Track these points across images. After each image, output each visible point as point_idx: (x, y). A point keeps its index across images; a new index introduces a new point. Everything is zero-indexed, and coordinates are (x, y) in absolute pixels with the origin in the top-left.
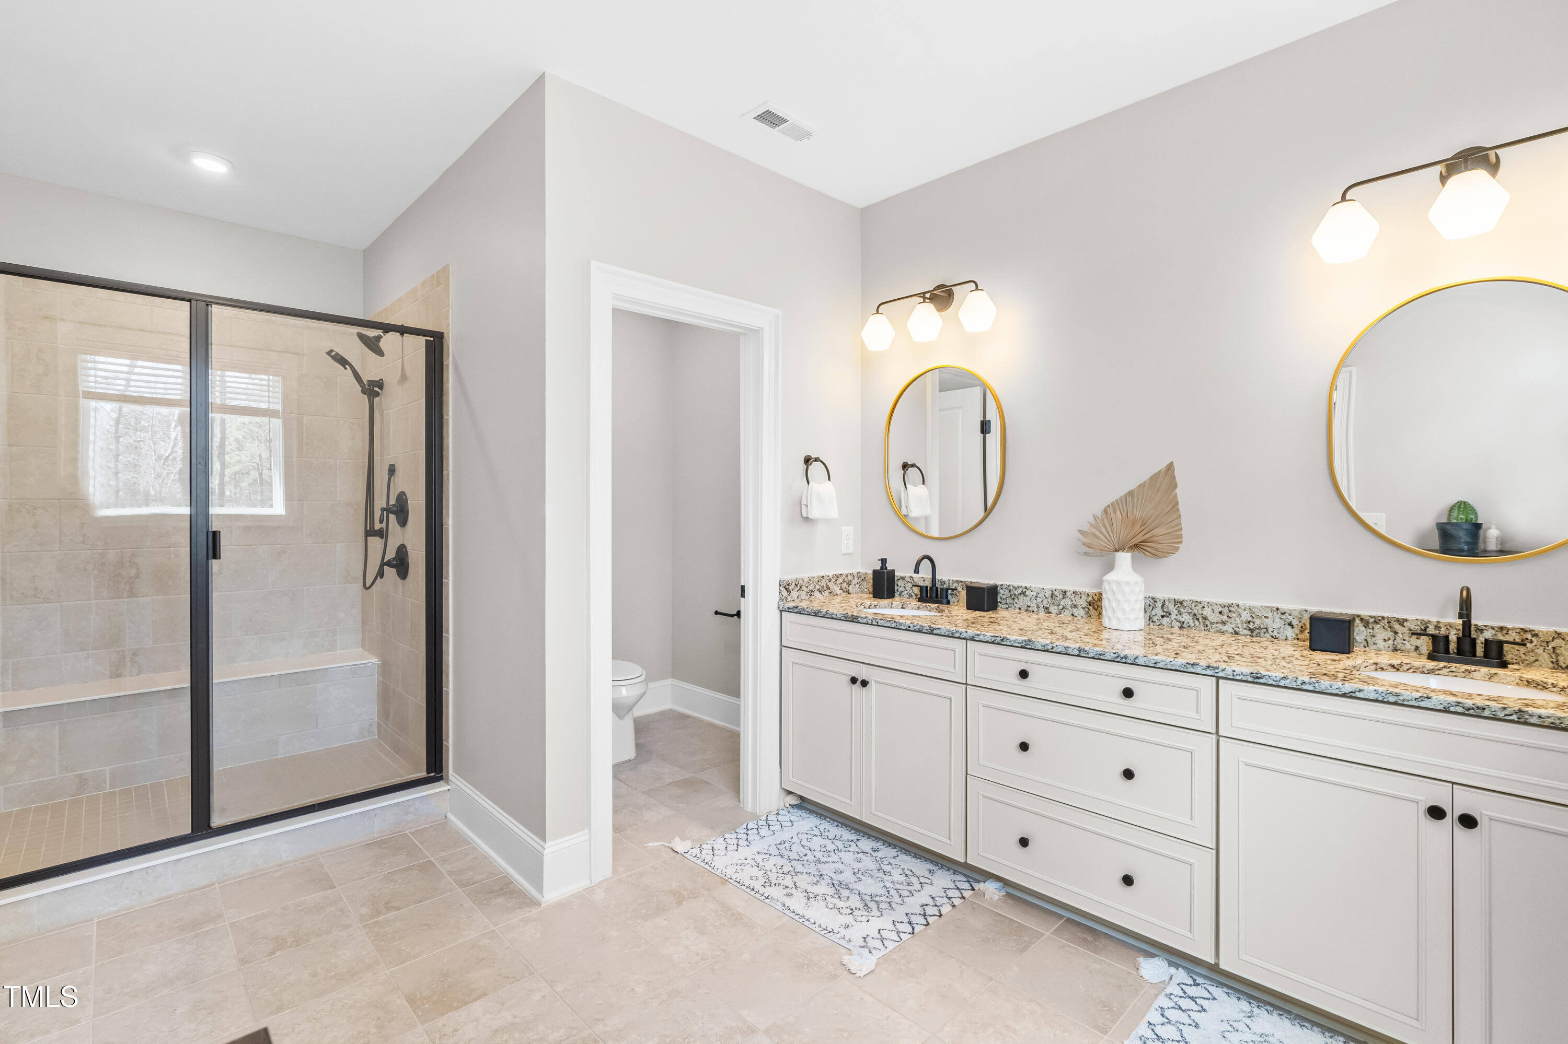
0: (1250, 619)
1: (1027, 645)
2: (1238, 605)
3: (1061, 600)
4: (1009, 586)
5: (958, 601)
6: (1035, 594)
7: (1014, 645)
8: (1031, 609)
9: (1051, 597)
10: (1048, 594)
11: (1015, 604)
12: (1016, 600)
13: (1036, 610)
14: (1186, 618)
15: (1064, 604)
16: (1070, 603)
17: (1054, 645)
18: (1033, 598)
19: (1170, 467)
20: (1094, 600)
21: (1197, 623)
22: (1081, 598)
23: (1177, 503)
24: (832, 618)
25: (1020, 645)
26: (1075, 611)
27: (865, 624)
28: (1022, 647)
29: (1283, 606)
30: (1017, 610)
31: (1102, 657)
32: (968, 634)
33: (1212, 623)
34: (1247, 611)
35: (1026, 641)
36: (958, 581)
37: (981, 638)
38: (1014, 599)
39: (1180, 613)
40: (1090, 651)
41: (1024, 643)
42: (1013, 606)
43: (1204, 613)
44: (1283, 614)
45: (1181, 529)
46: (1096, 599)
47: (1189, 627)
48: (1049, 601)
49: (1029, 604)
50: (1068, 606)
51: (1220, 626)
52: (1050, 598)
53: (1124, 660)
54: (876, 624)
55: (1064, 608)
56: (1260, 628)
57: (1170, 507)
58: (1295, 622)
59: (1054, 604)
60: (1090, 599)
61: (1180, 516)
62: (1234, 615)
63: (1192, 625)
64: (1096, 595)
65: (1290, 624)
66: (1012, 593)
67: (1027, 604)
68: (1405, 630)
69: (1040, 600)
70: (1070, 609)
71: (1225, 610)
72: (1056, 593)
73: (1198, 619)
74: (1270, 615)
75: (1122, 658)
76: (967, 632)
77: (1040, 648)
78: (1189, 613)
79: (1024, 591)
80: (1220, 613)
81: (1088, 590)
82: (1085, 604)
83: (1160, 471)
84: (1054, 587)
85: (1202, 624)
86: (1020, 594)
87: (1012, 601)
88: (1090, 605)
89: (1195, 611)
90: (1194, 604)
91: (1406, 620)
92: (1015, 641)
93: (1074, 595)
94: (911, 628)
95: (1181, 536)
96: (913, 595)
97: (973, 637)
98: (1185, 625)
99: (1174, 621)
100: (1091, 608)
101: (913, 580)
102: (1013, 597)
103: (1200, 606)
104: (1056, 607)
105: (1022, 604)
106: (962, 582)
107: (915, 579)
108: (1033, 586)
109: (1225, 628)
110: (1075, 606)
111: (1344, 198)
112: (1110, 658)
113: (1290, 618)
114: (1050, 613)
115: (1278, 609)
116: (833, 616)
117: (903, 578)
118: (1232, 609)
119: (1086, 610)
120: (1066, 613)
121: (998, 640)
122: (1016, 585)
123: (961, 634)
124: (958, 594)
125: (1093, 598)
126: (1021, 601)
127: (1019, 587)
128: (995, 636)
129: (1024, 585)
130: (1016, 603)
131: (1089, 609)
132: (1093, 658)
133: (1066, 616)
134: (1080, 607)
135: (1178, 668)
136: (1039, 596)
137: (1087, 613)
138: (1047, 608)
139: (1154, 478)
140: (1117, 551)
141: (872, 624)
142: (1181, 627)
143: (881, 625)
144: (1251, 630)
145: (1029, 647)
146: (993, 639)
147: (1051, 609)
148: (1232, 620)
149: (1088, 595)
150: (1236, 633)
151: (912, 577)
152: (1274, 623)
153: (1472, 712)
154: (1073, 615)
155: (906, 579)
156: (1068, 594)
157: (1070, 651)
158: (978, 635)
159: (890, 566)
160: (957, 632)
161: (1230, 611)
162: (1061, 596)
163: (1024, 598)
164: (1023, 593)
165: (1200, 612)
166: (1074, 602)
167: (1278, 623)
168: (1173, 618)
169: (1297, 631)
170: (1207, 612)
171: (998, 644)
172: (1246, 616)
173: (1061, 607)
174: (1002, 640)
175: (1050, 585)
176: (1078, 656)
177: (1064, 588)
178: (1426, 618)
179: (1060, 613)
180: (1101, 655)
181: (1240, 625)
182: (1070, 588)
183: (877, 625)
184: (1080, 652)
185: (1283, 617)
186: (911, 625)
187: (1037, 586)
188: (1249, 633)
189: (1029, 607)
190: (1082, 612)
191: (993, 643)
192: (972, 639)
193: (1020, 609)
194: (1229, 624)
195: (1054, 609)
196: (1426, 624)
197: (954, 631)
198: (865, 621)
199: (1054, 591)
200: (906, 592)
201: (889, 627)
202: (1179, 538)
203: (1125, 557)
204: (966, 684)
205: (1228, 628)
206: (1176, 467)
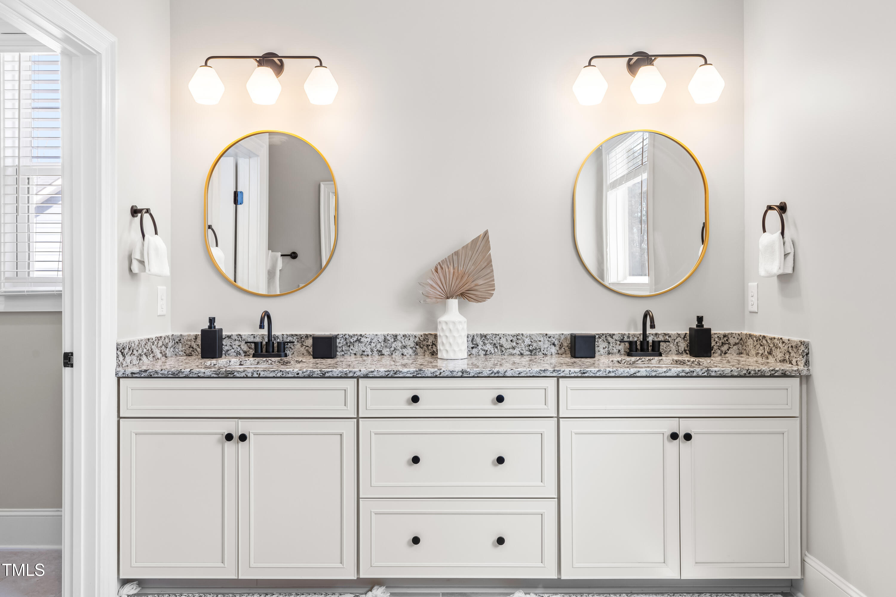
0: (530, 343)
1: (418, 374)
2: (522, 335)
3: (392, 343)
4: (345, 335)
5: (293, 353)
6: (369, 340)
7: (406, 376)
8: (365, 353)
9: (384, 341)
10: (381, 339)
11: (350, 350)
12: (352, 347)
13: (370, 353)
14: (489, 347)
15: (395, 346)
16: (400, 345)
17: (441, 371)
18: (368, 343)
19: (486, 233)
20: (420, 340)
21: (496, 350)
22: (409, 339)
23: (491, 261)
24: (199, 377)
25: (411, 375)
26: (405, 351)
27: (243, 377)
28: (413, 377)
29: (550, 333)
30: (353, 355)
31: (480, 375)
32: (362, 372)
33: (506, 349)
34: (528, 338)
35: (417, 371)
37: (375, 374)
38: (349, 346)
39: (485, 344)
40: (471, 371)
41: (416, 373)
42: (349, 353)
43: (501, 342)
44: (550, 337)
45: (493, 280)
46: (422, 340)
47: (491, 353)
48: (382, 345)
49: (364, 349)
50: (399, 348)
51: (511, 350)
52: (383, 342)
53: (497, 375)
54: (257, 376)
55: (395, 349)
56: (536, 349)
57: (485, 264)
58: (556, 342)
59: (386, 347)
60: (417, 339)
61: (492, 271)
62: (520, 342)
63: (493, 352)
64: (421, 336)
65: (554, 344)
66: (348, 341)
67: (362, 349)
68: (613, 341)
69: (374, 345)
70: (401, 350)
71: (514, 339)
72: (388, 338)
73: (497, 347)
74: (542, 339)
75: (495, 374)
76: (360, 371)
77: (430, 375)
78: (491, 344)
79: (359, 338)
80: (511, 341)
81: (415, 333)
82: (412, 345)
83: (479, 237)
84: (386, 333)
85: (499, 350)
86: (356, 341)
87: (347, 348)
88: (417, 345)
89: (495, 342)
90: (494, 336)
91: (614, 335)
92: (407, 373)
93: (403, 338)
94: (300, 375)
95: (493, 285)
96: (241, 352)
97: (367, 374)
98: (488, 353)
99: (481, 350)
100: (418, 347)
101: (241, 338)
102: (348, 345)
103: (498, 337)
104: (388, 350)
105: (357, 350)
106: (296, 335)
107: (243, 337)
108: (368, 333)
109: (514, 352)
110: (405, 346)
111: (590, 64)
112: (486, 375)
113: (554, 340)
114: (383, 355)
115: (546, 335)
116: (199, 374)
117: (229, 337)
118: (519, 337)
119: (414, 349)
120: (396, 354)
121: (391, 374)
122: (351, 333)
123: (355, 373)
124: (292, 347)
125: (419, 338)
126: (357, 348)
127: (354, 335)
128: (388, 371)
129: (359, 333)
130: (352, 349)
131: (416, 348)
132: (473, 377)
133: (397, 355)
134: (408, 348)
135: (535, 375)
136: (373, 341)
137: (415, 351)
138: (380, 351)
139: (475, 242)
140: (448, 298)
141: (252, 377)
142: (486, 355)
143: (264, 376)
144: (531, 351)
145: (420, 375)
146: (387, 374)
147: (383, 352)
148: (519, 345)
149: (415, 337)
150: (522, 354)
151: (240, 335)
152: (545, 345)
154: (403, 354)
155: (234, 337)
156: (399, 337)
157: (455, 374)
158: (372, 372)
159: (218, 325)
160: (350, 372)
161: (518, 339)
162: (393, 340)
163: (359, 344)
164: (359, 341)
165: (498, 342)
166: (404, 343)
167: (547, 344)
168: (479, 349)
169: (557, 348)
170: (503, 341)
171: (392, 377)
172: (527, 341)
173: (392, 349)
174: (395, 373)
175: (381, 332)
176: (462, 377)
177: (394, 333)
178: (623, 332)
179: (392, 354)
180: (479, 373)
181: (524, 349)
182: (400, 332)
183: (259, 377)
184: (463, 373)
185: (550, 340)
186: (300, 372)
187: (371, 333)
188: (529, 353)
189: (364, 352)
190: (410, 351)
191: (386, 377)
192: (366, 377)
193: (355, 354)
194: (517, 349)
195: (386, 351)
196: (623, 335)
197: (348, 372)
198: (243, 375)
199: (386, 336)
201: (274, 377)
202: (492, 287)
203: (454, 303)
204: (358, 418)
205: (517, 351)
206: (490, 234)
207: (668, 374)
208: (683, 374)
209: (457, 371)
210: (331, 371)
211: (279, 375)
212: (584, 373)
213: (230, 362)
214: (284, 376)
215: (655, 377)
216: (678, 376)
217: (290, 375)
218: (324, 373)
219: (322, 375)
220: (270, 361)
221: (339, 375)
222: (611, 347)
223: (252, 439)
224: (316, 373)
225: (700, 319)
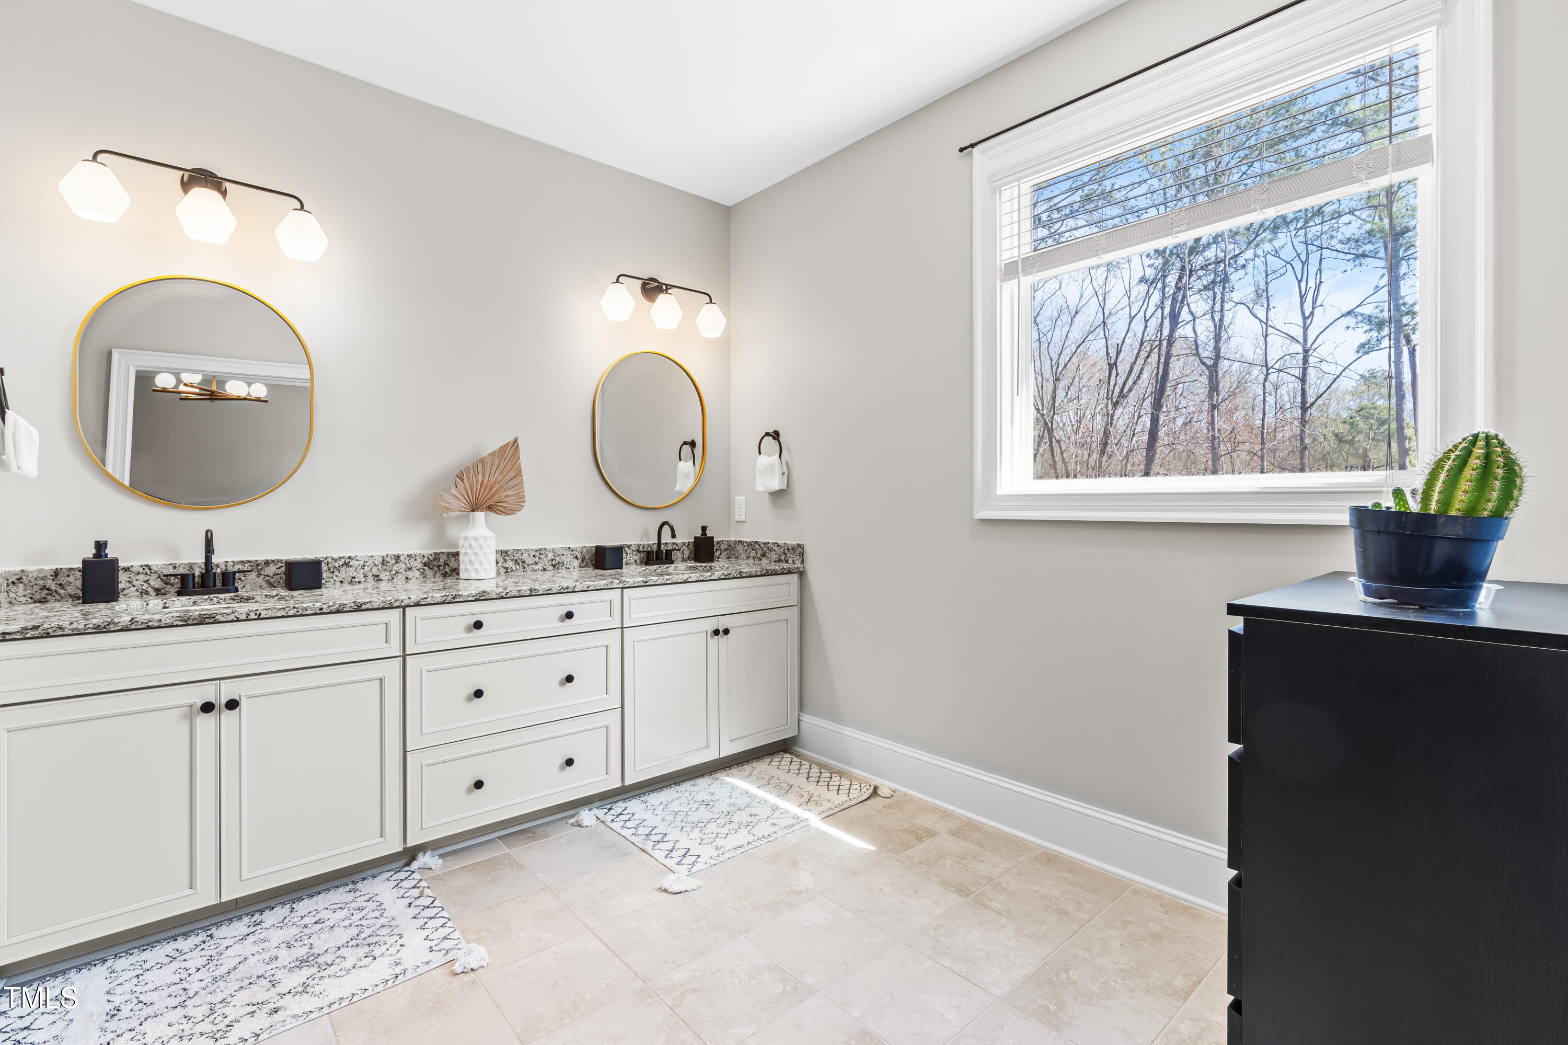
0: (553, 557)
1: (482, 596)
2: (545, 549)
3: (393, 565)
4: (326, 559)
5: (244, 586)
6: (361, 563)
7: (468, 599)
8: (356, 580)
9: (382, 563)
10: (378, 561)
11: (335, 577)
12: (336, 573)
13: (362, 579)
14: (510, 564)
15: (397, 569)
16: (404, 566)
17: (508, 591)
18: (360, 567)
19: (516, 440)
20: (429, 560)
21: (518, 567)
22: (416, 560)
23: (520, 471)
24: (149, 628)
25: (474, 599)
26: (410, 574)
28: (476, 600)
29: (573, 546)
30: (338, 584)
31: (549, 592)
32: (412, 600)
33: (528, 565)
34: (551, 552)
35: (480, 594)
36: (243, 562)
37: (429, 600)
38: (333, 572)
39: (505, 561)
40: (540, 589)
41: (479, 595)
42: (332, 581)
43: (523, 558)
44: (572, 551)
45: (523, 492)
46: (432, 559)
47: (512, 571)
48: (380, 568)
49: (354, 575)
50: (401, 571)
51: (534, 566)
52: (380, 565)
53: (566, 591)
55: (397, 572)
56: (559, 563)
57: (515, 474)
58: (579, 556)
59: (385, 570)
60: (426, 559)
61: (522, 481)
62: (543, 556)
63: (514, 569)
64: (431, 555)
65: (577, 558)
66: (331, 566)
67: (351, 575)
68: (631, 551)
69: (369, 569)
70: (404, 573)
71: (537, 554)
72: (388, 559)
73: (518, 564)
74: (565, 553)
75: (565, 589)
76: (410, 598)
77: (494, 597)
78: (512, 560)
79: (347, 561)
80: (534, 556)
81: (423, 552)
82: (420, 566)
83: (509, 442)
84: (384, 554)
85: (521, 567)
86: (342, 565)
87: (330, 575)
88: (425, 566)
89: (517, 558)
90: (516, 552)
91: (631, 545)
92: (468, 596)
93: (408, 558)
94: (324, 611)
95: (523, 497)
96: (149, 589)
97: (419, 601)
98: (509, 570)
99: (501, 568)
100: (426, 568)
101: (150, 569)
102: (332, 570)
103: (520, 553)
104: (388, 573)
105: (344, 576)
107: (154, 568)
108: (359, 555)
109: (537, 567)
110: (410, 569)
111: (617, 281)
112: (555, 591)
113: (576, 553)
114: (381, 580)
115: (569, 548)
116: (150, 624)
117: (126, 569)
118: (541, 552)
119: (422, 571)
120: (399, 578)
121: (449, 598)
122: (335, 556)
123: (402, 601)
124: (243, 578)
125: (428, 558)
126: (344, 573)
127: (340, 558)
128: (445, 596)
129: (347, 555)
130: (336, 576)
131: (424, 570)
132: (542, 594)
133: (400, 579)
134: (415, 570)
135: (603, 587)
136: (367, 564)
137: (422, 573)
138: (376, 576)
139: (503, 449)
140: (473, 510)
142: (506, 572)
144: (554, 566)
145: (483, 598)
146: (443, 599)
147: (381, 577)
148: (542, 560)
149: (423, 556)
150: (545, 569)
151: (147, 566)
152: (567, 559)
153: (727, 577)
154: (407, 578)
155: (134, 570)
156: (402, 558)
157: (522, 593)
158: (425, 598)
159: (111, 553)
160: (396, 601)
161: (540, 554)
162: (394, 561)
163: (348, 569)
164: (346, 564)
165: (520, 557)
166: (408, 565)
167: (570, 558)
168: (500, 566)
169: (580, 561)
170: (525, 557)
171: (450, 603)
172: (550, 556)
173: (394, 572)
174: (454, 598)
175: (379, 552)
176: (530, 595)
177: (396, 553)
178: (639, 543)
179: (393, 578)
180: (549, 590)
181: (547, 564)
182: (403, 551)
183: (258, 619)
184: (531, 591)
185: (572, 553)
187: (364, 554)
188: (552, 568)
189: (354, 578)
190: (417, 574)
191: (443, 603)
192: (417, 605)
193: (342, 582)
194: (539, 564)
195: (384, 576)
196: (639, 545)
197: (393, 601)
199: (385, 557)
200: (133, 589)
201: (283, 617)
202: (522, 499)
203: (480, 515)
204: (404, 656)
205: (539, 567)
206: (520, 442)
207: (712, 578)
208: (723, 577)
209: (525, 589)
210: (370, 602)
211: (292, 613)
212: (646, 582)
213: (147, 605)
214: (299, 613)
215: (703, 581)
216: (719, 579)
217: (309, 612)
218: (359, 604)
219: (356, 607)
220: (215, 600)
221: (381, 606)
222: (628, 558)
223: (244, 703)
224: (348, 606)
225: (704, 529)
